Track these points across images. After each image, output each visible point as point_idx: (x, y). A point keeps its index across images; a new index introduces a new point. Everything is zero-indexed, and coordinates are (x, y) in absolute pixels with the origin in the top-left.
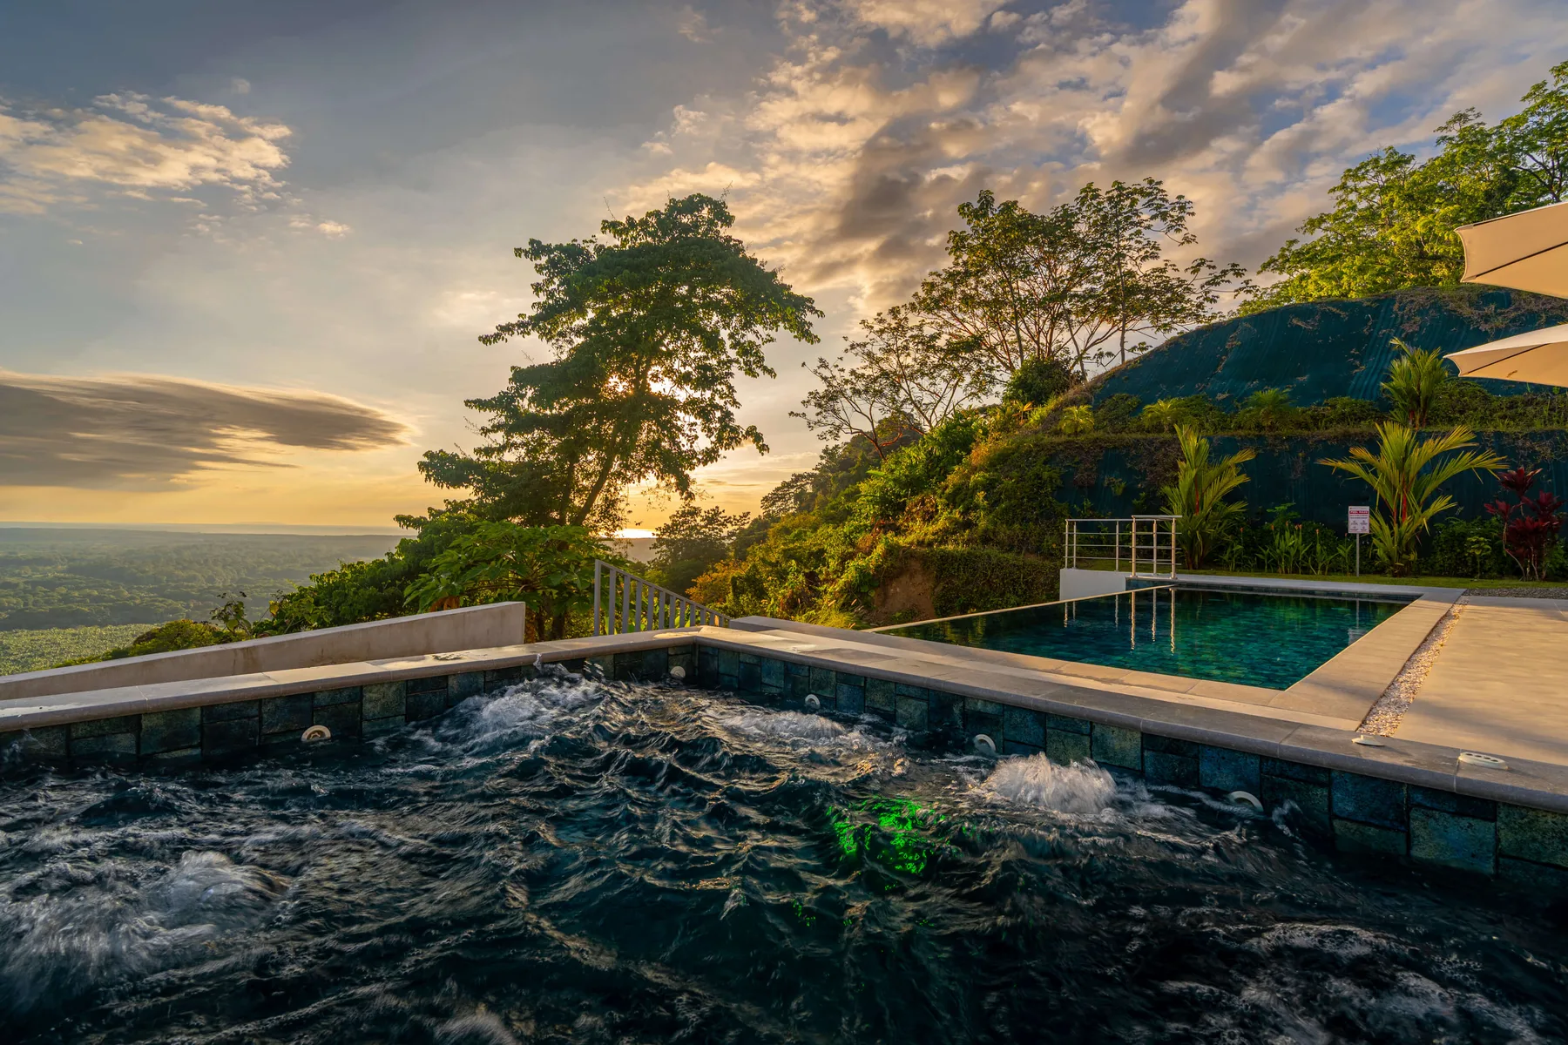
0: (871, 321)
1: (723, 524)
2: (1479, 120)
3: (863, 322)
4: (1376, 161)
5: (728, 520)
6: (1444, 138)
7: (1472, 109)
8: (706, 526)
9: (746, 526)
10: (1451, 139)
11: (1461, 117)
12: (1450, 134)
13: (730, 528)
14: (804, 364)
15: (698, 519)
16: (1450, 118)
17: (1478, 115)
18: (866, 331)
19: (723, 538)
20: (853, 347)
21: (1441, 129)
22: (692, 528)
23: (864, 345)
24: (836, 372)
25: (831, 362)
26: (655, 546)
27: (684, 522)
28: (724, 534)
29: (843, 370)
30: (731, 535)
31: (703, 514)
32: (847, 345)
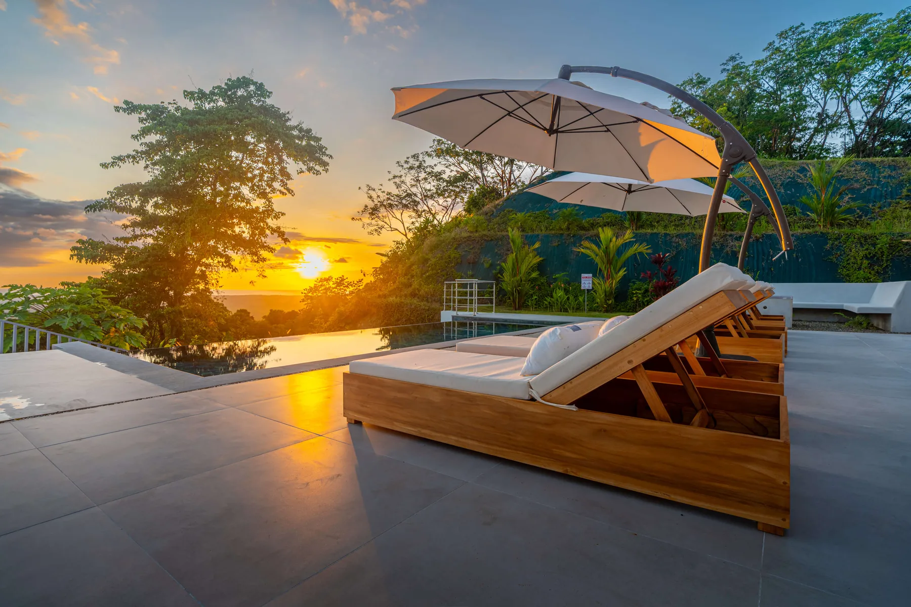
0: (402, 163)
1: (347, 287)
2: (742, 60)
3: (398, 162)
4: (691, 80)
5: (350, 284)
6: (724, 70)
7: (738, 54)
8: (336, 288)
9: (361, 288)
10: (728, 70)
11: (733, 59)
12: (728, 68)
13: (351, 289)
14: (360, 188)
15: (331, 283)
16: (727, 58)
17: (741, 58)
18: (400, 168)
19: (347, 295)
20: (395, 177)
21: (724, 64)
22: (326, 289)
23: (401, 177)
24: (380, 193)
25: (376, 187)
26: (303, 300)
27: (321, 285)
28: (347, 293)
29: (384, 192)
30: (351, 293)
31: (334, 280)
32: (391, 176)
